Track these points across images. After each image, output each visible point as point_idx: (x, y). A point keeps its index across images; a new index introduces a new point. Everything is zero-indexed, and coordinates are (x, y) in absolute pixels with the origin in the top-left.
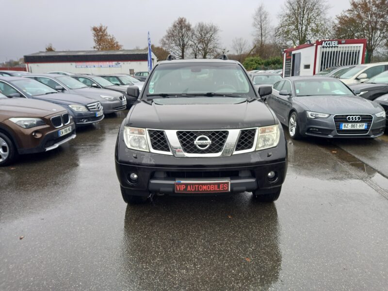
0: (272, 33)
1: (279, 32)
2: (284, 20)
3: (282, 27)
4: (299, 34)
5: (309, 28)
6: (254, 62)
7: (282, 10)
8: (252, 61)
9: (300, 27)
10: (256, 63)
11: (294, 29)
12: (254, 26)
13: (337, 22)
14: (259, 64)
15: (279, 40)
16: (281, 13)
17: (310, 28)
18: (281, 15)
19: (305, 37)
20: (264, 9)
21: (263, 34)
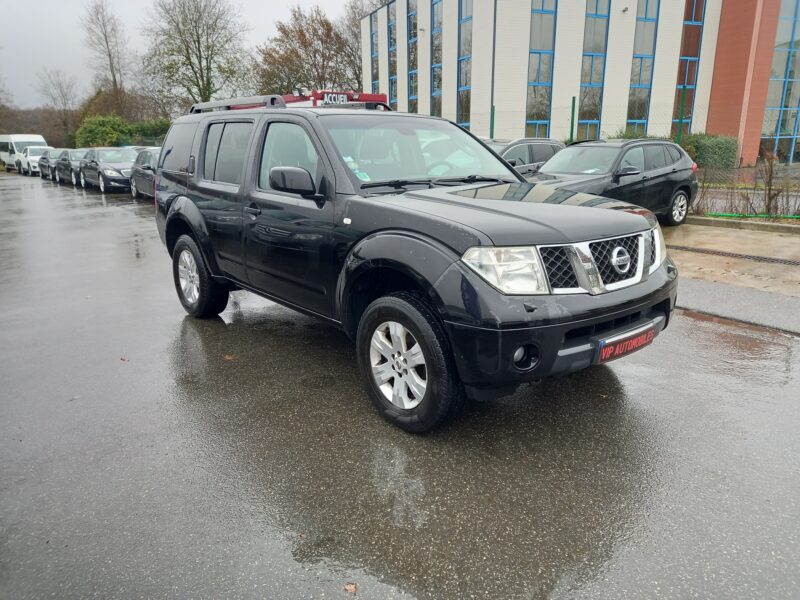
0: (137, 67)
1: (153, 65)
2: (158, 41)
3: (155, 55)
4: (195, 73)
5: (213, 66)
6: (108, 129)
7: (150, 20)
8: (103, 124)
9: (194, 60)
10: (115, 130)
11: (184, 64)
12: (91, 45)
13: (260, 59)
14: (122, 132)
15: (154, 84)
16: (149, 26)
17: (215, 65)
18: (151, 30)
19: (209, 82)
20: (109, 12)
21: (116, 66)
